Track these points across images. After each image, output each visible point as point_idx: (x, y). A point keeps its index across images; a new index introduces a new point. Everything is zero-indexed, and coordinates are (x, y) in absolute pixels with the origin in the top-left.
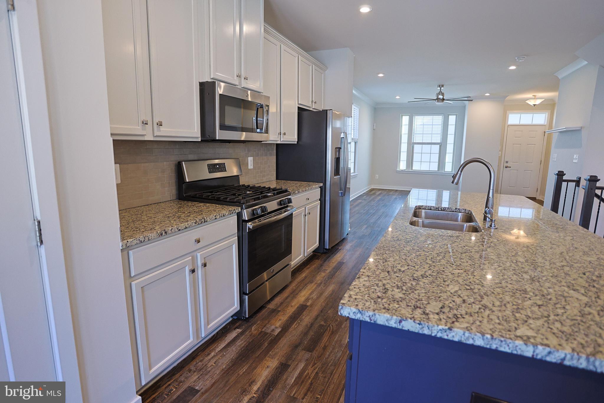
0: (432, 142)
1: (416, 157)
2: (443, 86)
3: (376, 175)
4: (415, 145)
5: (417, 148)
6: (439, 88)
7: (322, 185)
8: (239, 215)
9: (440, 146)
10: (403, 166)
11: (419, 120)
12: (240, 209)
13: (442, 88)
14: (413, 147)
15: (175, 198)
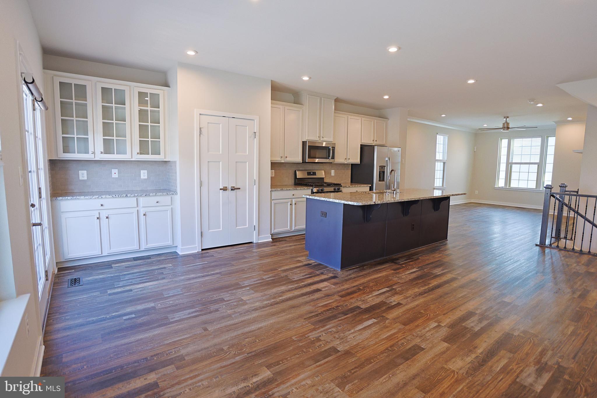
0: (531, 162)
1: (514, 176)
2: (508, 117)
3: (476, 191)
4: (514, 166)
5: (515, 168)
6: (505, 119)
7: (370, 185)
8: (312, 190)
9: (538, 166)
10: (501, 183)
11: (517, 143)
12: (312, 188)
13: (507, 119)
14: (511, 167)
15: (293, 184)
